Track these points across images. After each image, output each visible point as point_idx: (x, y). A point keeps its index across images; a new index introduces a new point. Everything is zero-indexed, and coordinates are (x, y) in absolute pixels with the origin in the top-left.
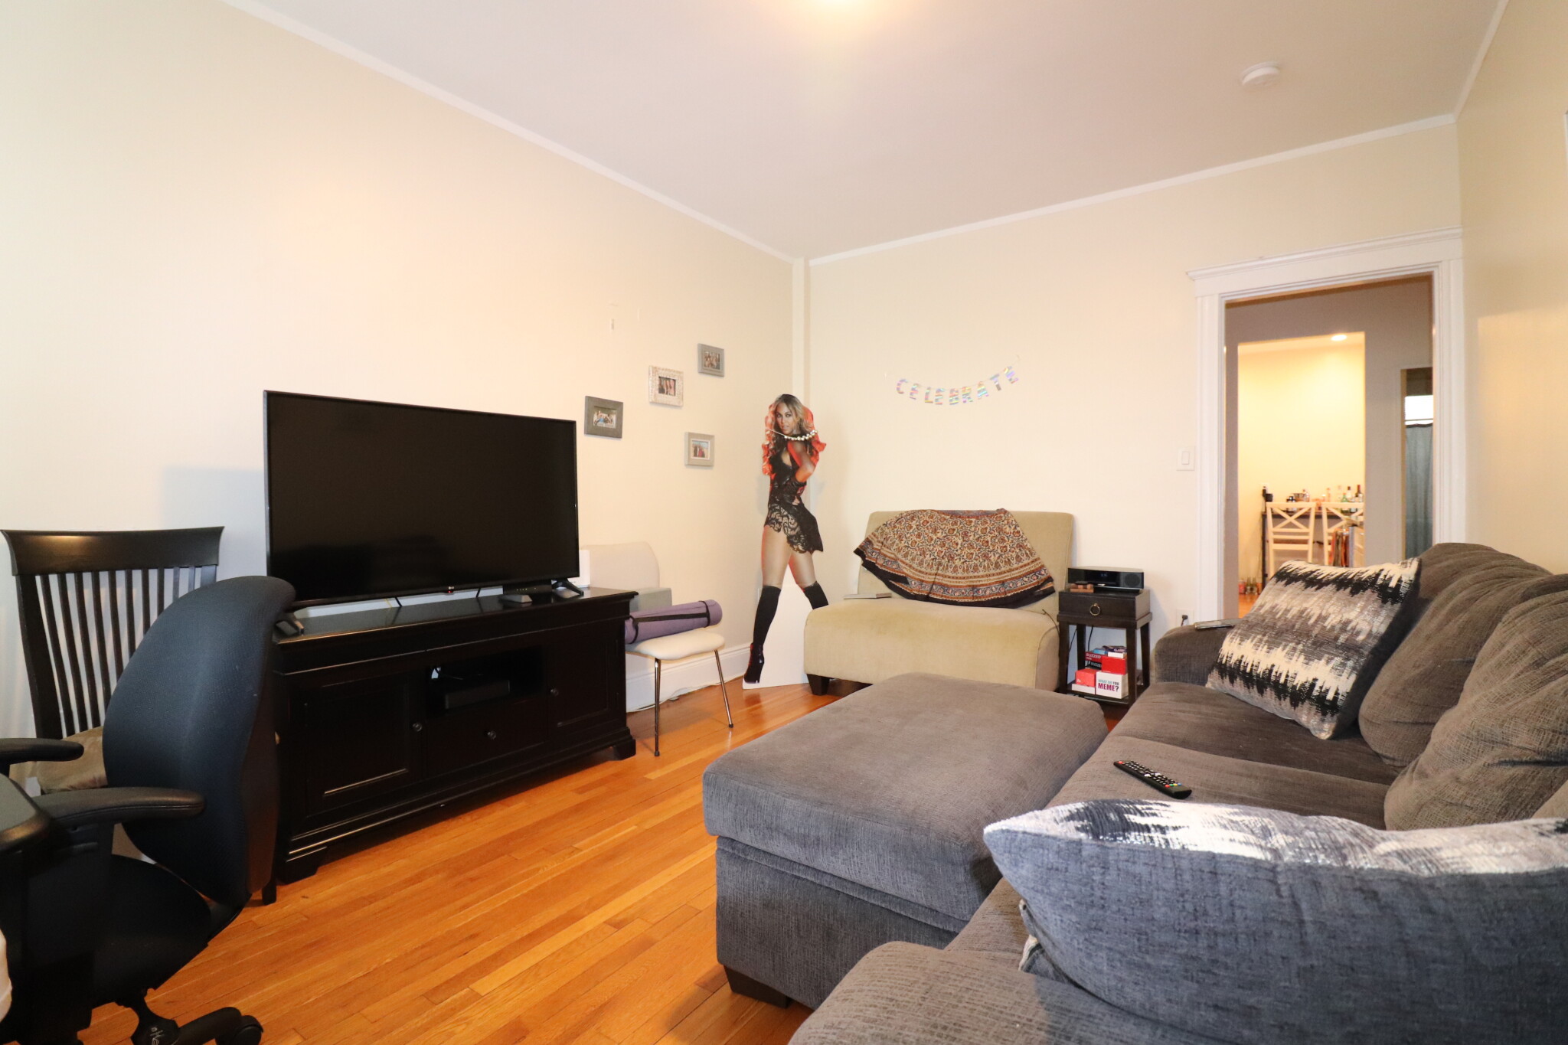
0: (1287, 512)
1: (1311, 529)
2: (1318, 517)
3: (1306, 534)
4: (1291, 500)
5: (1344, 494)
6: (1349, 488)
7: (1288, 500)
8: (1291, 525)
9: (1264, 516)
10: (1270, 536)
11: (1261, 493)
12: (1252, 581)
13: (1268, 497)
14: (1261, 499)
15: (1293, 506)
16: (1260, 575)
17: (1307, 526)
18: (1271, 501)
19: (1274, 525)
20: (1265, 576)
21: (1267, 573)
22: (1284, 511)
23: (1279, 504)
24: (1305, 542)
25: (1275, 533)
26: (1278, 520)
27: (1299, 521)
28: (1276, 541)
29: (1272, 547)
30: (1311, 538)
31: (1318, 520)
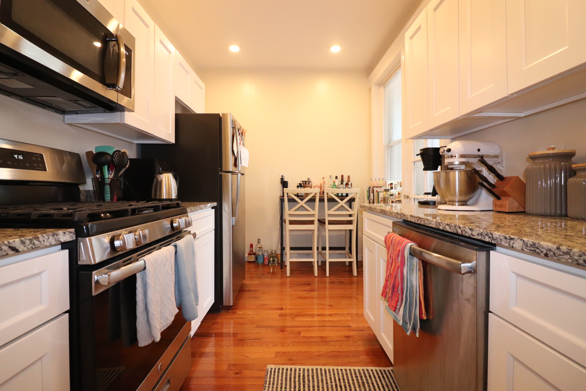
0: (297, 195)
1: (316, 212)
2: (322, 200)
3: (313, 215)
4: (300, 186)
5: (334, 182)
6: (336, 177)
7: (298, 187)
8: (302, 208)
9: (282, 200)
10: (287, 218)
11: (280, 181)
12: (274, 252)
13: (284, 184)
14: (280, 186)
15: (302, 191)
16: (280, 248)
17: (314, 209)
18: (287, 187)
19: (290, 209)
20: (283, 249)
21: (284, 246)
22: (295, 195)
23: (292, 189)
24: (312, 222)
25: (290, 215)
26: (292, 203)
27: (307, 205)
28: (292, 222)
29: (288, 227)
30: (316, 219)
31: (322, 203)
